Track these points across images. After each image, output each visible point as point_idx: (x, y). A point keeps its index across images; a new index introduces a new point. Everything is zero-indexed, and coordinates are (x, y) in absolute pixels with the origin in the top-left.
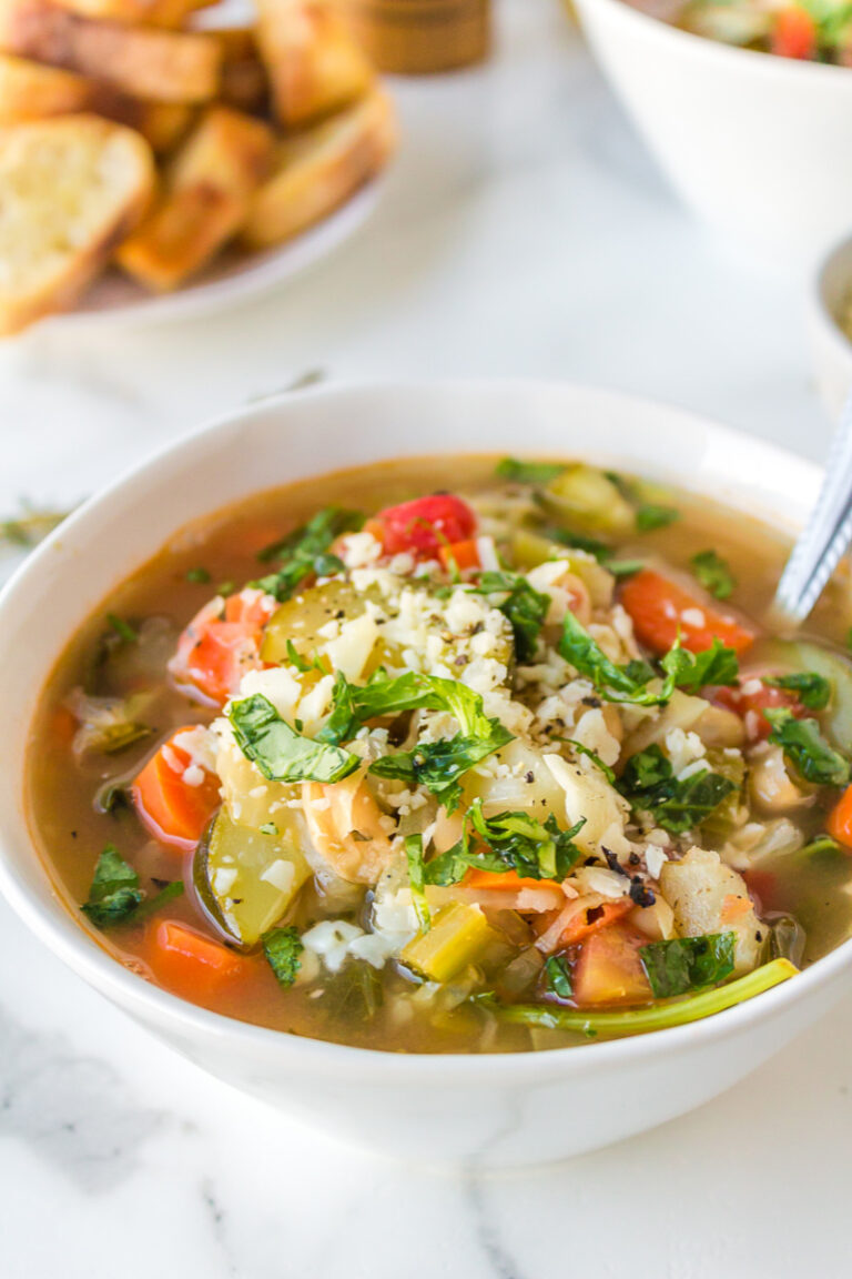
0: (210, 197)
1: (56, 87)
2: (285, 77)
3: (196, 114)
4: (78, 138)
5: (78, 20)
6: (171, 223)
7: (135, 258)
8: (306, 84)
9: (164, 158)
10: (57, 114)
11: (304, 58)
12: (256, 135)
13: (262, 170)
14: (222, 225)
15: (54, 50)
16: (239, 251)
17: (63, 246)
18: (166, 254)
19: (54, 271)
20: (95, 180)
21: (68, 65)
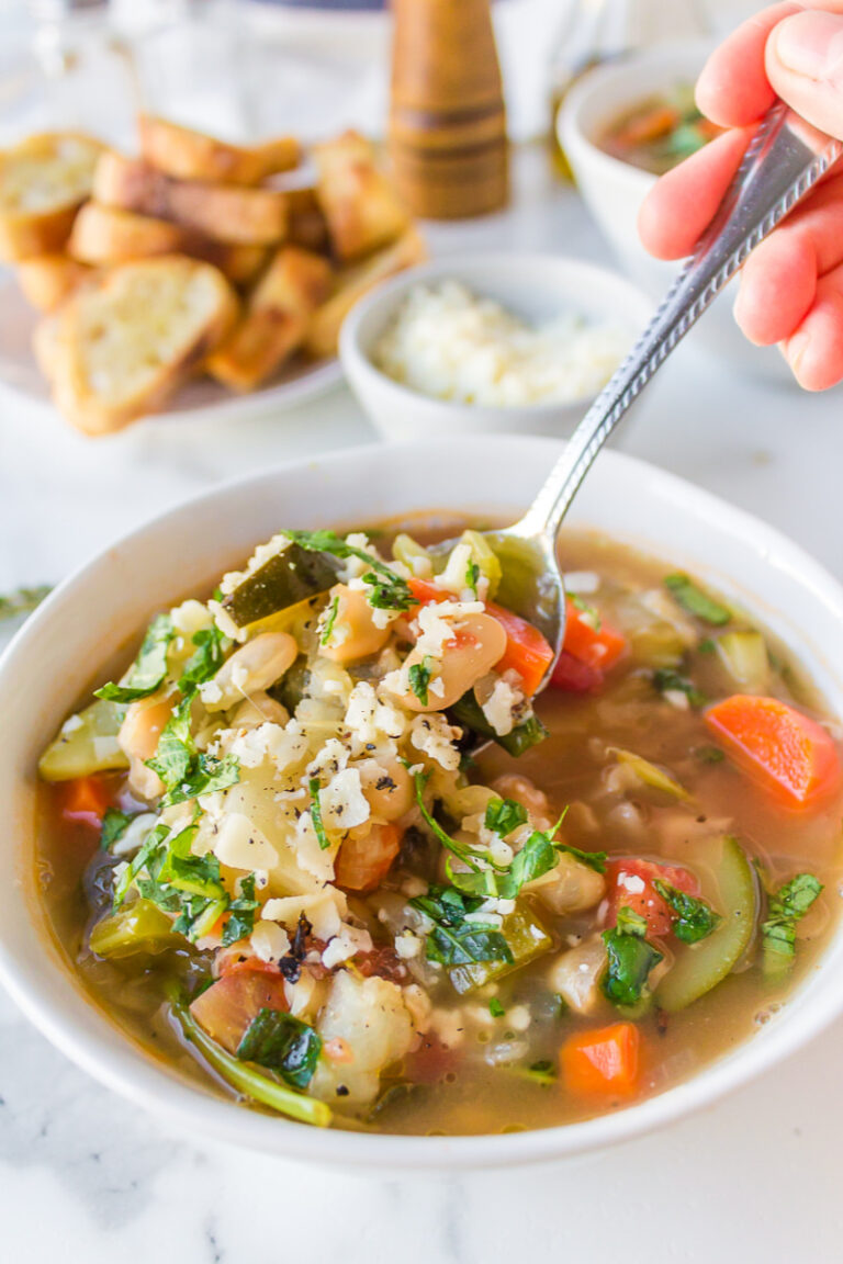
0: (277, 317)
1: (153, 234)
2: (339, 220)
3: (270, 253)
4: (170, 273)
5: (173, 181)
6: (249, 340)
7: (221, 367)
8: (356, 226)
9: (243, 288)
10: (158, 254)
11: (353, 208)
12: (317, 268)
13: (319, 295)
14: (288, 339)
15: (155, 205)
16: (305, 358)
17: (153, 361)
18: (243, 364)
19: (144, 381)
20: (182, 307)
21: (167, 217)
